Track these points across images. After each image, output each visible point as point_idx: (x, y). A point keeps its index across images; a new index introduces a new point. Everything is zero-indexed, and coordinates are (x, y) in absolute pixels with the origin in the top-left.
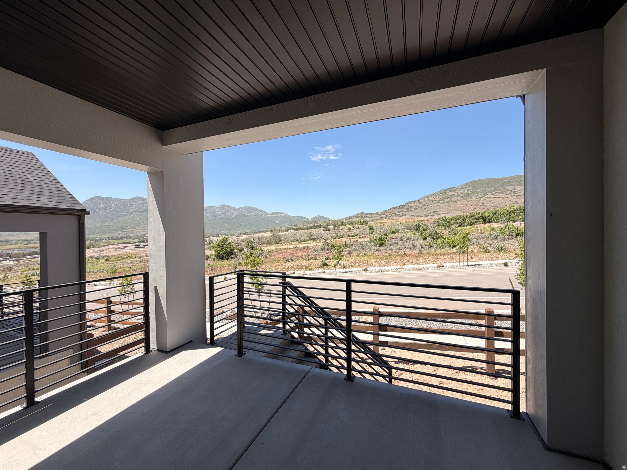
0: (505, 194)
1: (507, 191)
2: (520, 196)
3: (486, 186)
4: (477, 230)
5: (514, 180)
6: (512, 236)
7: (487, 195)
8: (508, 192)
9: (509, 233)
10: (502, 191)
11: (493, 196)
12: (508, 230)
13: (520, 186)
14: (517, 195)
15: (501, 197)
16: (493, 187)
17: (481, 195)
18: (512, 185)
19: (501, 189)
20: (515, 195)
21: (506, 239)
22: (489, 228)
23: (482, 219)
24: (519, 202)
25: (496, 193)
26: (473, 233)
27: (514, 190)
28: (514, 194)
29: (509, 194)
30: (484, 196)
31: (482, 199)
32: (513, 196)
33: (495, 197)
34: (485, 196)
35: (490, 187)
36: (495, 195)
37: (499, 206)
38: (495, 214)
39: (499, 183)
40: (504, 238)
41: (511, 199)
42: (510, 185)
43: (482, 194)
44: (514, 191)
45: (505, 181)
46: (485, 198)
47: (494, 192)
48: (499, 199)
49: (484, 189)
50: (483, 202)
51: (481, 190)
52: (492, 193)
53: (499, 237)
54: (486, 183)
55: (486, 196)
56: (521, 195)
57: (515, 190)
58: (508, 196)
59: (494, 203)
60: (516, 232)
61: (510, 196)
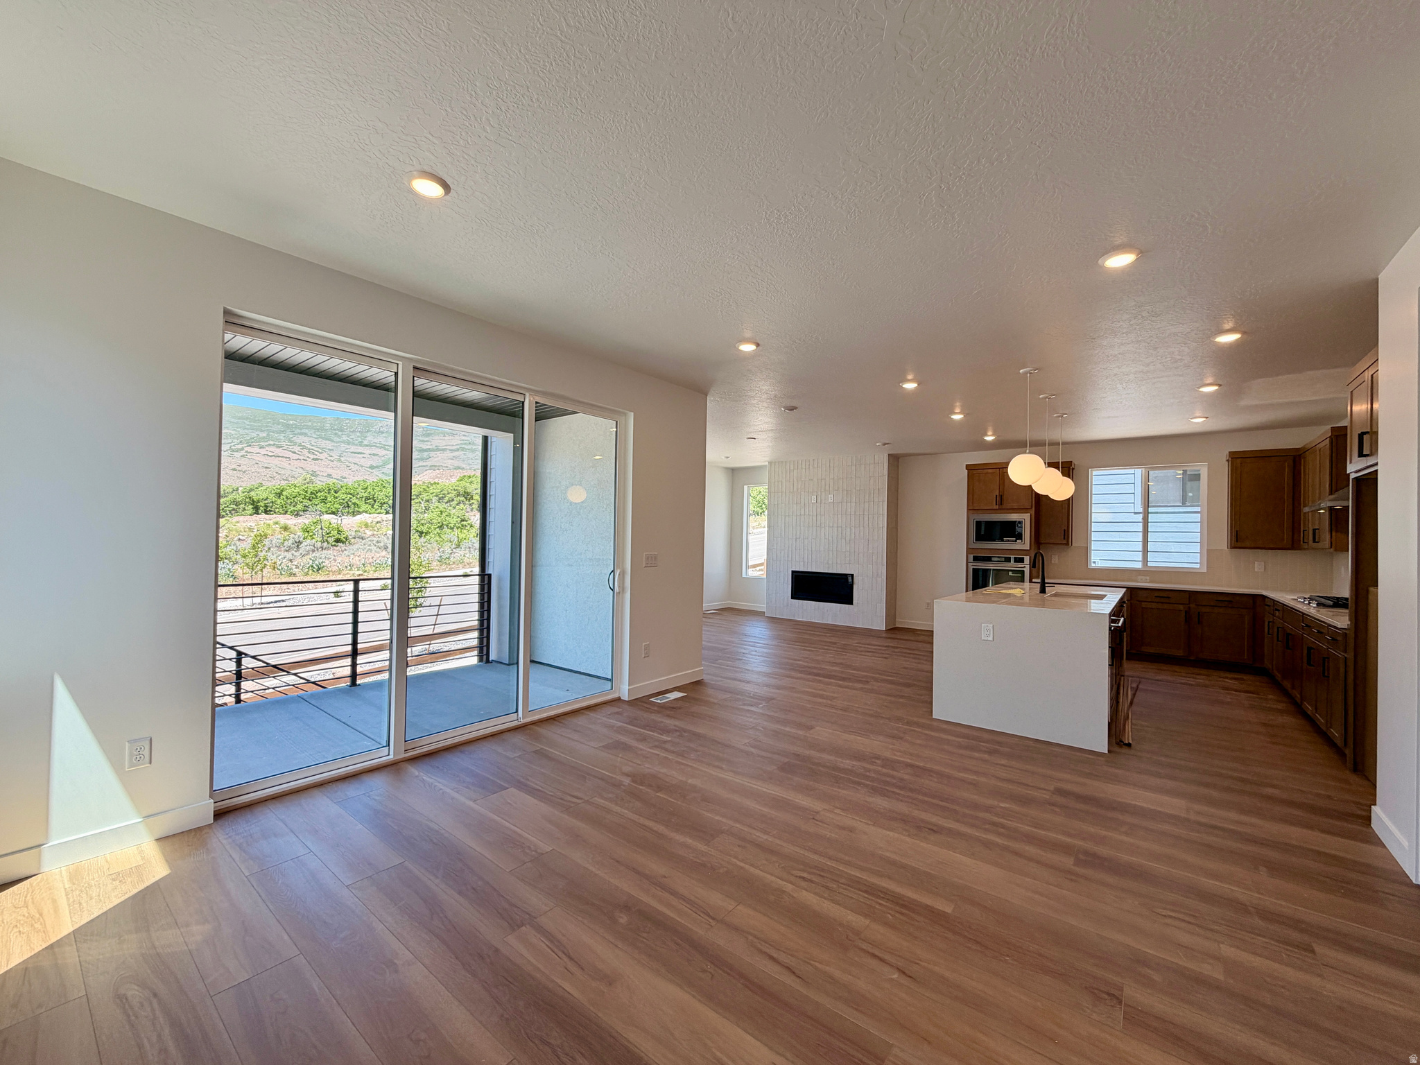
0: (290, 451)
1: (295, 444)
2: (322, 460)
3: (248, 425)
4: (249, 528)
5: (310, 424)
6: (328, 543)
7: (250, 446)
8: (296, 449)
9: (323, 538)
10: (285, 443)
11: (263, 451)
12: (320, 531)
13: (321, 440)
14: (315, 457)
15: (282, 457)
16: (262, 431)
17: (232, 444)
18: (305, 434)
19: (281, 437)
20: (312, 457)
21: (317, 549)
22: (277, 526)
23: (249, 503)
24: (318, 473)
25: (270, 445)
26: (239, 535)
27: (309, 447)
28: (309, 455)
29: (300, 453)
30: (240, 446)
31: (236, 454)
32: (307, 459)
33: (268, 455)
34: (242, 449)
35: (257, 430)
36: (267, 448)
37: (278, 477)
38: (279, 495)
39: (279, 424)
40: (314, 546)
41: (302, 464)
42: (301, 434)
43: (236, 441)
44: (309, 449)
45: (291, 422)
46: (243, 453)
47: (266, 444)
48: (276, 461)
49: (242, 431)
50: (240, 462)
51: (233, 432)
52: (263, 444)
53: (302, 545)
54: (247, 418)
55: (246, 449)
56: (323, 458)
57: (312, 446)
58: (297, 457)
59: (266, 468)
60: (334, 536)
61: (302, 458)
